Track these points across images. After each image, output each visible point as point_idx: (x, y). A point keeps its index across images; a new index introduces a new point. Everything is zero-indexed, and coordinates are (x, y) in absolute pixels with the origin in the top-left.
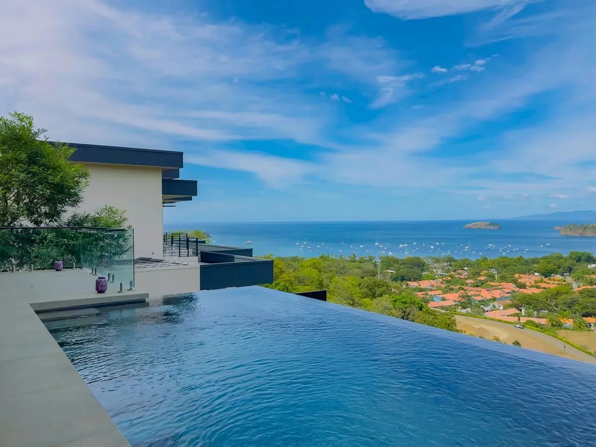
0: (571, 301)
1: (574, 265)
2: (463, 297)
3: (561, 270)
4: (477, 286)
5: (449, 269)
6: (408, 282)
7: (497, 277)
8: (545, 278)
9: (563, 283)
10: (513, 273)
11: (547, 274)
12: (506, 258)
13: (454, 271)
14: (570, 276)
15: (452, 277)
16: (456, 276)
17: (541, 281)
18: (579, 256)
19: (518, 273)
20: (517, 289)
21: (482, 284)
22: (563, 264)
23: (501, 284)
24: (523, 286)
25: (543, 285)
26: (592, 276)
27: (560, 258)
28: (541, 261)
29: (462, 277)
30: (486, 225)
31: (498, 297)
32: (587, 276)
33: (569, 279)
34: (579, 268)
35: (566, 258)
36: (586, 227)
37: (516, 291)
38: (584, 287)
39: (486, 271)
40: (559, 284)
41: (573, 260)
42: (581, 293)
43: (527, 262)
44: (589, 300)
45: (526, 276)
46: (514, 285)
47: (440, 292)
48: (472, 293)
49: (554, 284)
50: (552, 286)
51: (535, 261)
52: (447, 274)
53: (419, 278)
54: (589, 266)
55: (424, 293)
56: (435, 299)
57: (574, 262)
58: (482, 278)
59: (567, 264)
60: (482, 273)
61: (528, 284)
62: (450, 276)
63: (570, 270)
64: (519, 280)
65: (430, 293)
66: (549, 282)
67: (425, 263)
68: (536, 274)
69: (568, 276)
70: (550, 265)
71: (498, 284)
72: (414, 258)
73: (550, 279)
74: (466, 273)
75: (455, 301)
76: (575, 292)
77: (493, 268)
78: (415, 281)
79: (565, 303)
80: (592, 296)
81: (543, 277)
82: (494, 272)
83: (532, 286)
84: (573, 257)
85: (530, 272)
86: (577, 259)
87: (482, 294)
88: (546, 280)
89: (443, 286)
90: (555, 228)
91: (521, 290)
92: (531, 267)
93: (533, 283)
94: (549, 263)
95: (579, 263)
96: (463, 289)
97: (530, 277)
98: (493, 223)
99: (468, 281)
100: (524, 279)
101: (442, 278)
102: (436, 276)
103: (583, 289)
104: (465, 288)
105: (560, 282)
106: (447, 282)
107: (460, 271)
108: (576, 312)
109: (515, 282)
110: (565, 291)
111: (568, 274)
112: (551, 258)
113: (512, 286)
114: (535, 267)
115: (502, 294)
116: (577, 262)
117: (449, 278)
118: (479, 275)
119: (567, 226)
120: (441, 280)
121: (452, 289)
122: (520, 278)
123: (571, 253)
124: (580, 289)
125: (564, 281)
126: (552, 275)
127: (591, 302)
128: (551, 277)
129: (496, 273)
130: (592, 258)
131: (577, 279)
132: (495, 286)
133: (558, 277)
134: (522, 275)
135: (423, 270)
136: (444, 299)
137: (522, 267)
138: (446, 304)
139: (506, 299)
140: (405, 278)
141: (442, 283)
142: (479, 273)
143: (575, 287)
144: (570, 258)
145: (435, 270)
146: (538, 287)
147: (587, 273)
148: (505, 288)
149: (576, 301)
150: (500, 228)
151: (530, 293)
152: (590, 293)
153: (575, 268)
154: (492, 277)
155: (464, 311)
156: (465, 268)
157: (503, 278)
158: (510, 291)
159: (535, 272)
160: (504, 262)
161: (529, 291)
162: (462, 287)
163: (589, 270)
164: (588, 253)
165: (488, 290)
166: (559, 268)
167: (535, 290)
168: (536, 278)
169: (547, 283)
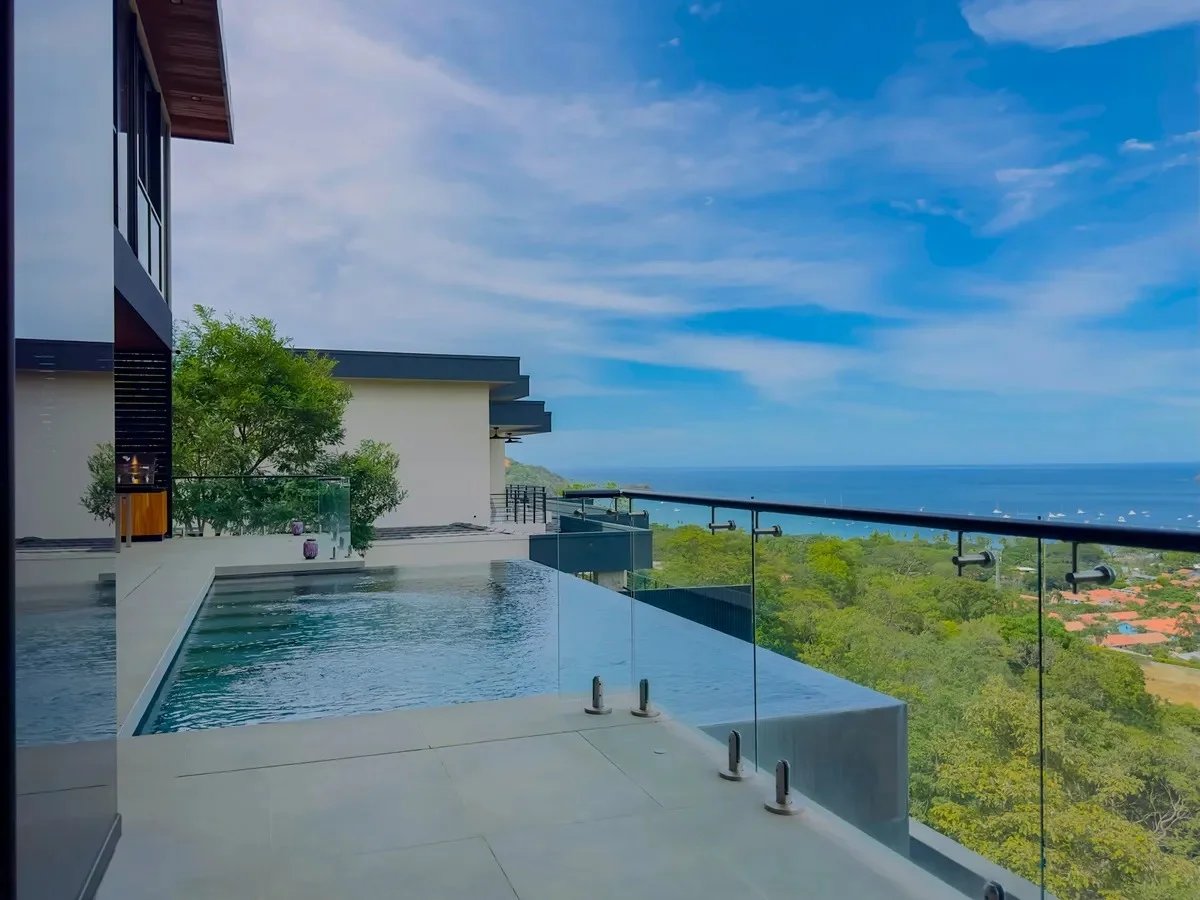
2: (1187, 627)
5: (1157, 567)
6: (1062, 592)
13: (1171, 572)
15: (1164, 583)
16: (1173, 582)
29: (1187, 583)
47: (1134, 615)
55: (1097, 615)
56: (1121, 629)
62: (1158, 582)
65: (1111, 616)
67: (1102, 553)
74: (1197, 576)
75: (1168, 636)
89: (1142, 602)
96: (1187, 610)
101: (1141, 585)
102: (1128, 582)
104: (1194, 607)
106: (1154, 593)
107: (1183, 571)
117: (1159, 587)
120: (1138, 589)
121: (1164, 610)
136: (1142, 630)
138: (1145, 639)
140: (1056, 583)
141: (1139, 596)
145: (1125, 569)
155: (1186, 656)
156: (1196, 567)
162: (1186, 604)
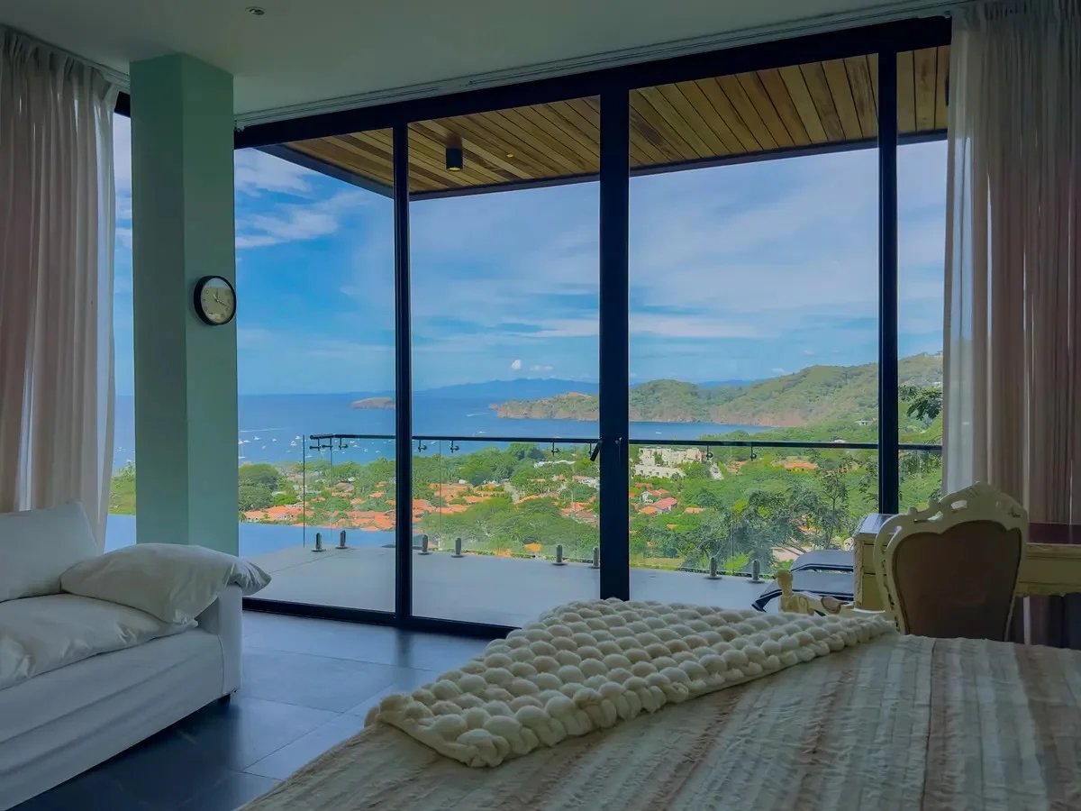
0: (508, 520)
1: (515, 464)
3: (495, 474)
4: (370, 509)
5: (321, 482)
6: (244, 513)
8: (474, 486)
9: (501, 493)
10: (428, 483)
11: (476, 482)
13: (331, 485)
14: (509, 481)
15: (327, 495)
16: (333, 494)
17: (469, 493)
18: (522, 449)
19: (435, 481)
20: (431, 509)
21: (377, 504)
22: (499, 463)
24: (441, 503)
25: (470, 499)
26: (539, 480)
27: (497, 454)
28: (469, 461)
29: (344, 495)
30: (385, 403)
32: (532, 480)
33: (508, 487)
34: (522, 469)
37: (430, 511)
38: (528, 498)
39: (385, 482)
40: (493, 496)
41: (513, 456)
42: (523, 506)
43: (448, 464)
44: (533, 517)
45: (447, 486)
46: (428, 503)
48: (360, 521)
49: (486, 495)
50: (481, 500)
51: (460, 461)
52: (318, 492)
53: (266, 504)
54: (536, 465)
58: (378, 494)
59: (504, 463)
60: (378, 486)
61: (449, 499)
62: (322, 495)
63: (510, 473)
64: (436, 494)
66: (479, 493)
67: (277, 474)
68: (462, 481)
69: (506, 481)
70: (481, 467)
72: (256, 466)
73: (482, 489)
74: (351, 488)
76: (515, 507)
78: (257, 509)
79: (501, 525)
80: (537, 511)
81: (471, 487)
83: (454, 502)
84: (515, 451)
85: (454, 479)
86: (519, 454)
87: (377, 521)
88: (475, 490)
89: (310, 514)
91: (439, 509)
92: (454, 471)
93: (456, 497)
94: (480, 462)
95: (522, 460)
96: (345, 517)
97: (452, 487)
99: (353, 502)
100: (443, 491)
101: (309, 499)
102: (299, 498)
103: (526, 501)
104: (349, 513)
105: (495, 493)
106: (318, 505)
107: (341, 484)
108: (516, 537)
109: (429, 497)
110: (500, 505)
111: (507, 479)
112: (483, 454)
113: (425, 505)
114: (460, 470)
116: (519, 460)
117: (322, 499)
118: (374, 489)
119: (507, 404)
120: (307, 503)
121: (325, 519)
122: (437, 489)
124: (523, 500)
125: (502, 490)
126: (485, 482)
127: (537, 520)
128: (483, 486)
130: (539, 452)
131: (519, 485)
133: (493, 484)
134: (440, 486)
135: (273, 488)
137: (441, 472)
141: (307, 509)
142: (373, 485)
143: (516, 500)
144: (511, 453)
146: (463, 503)
147: (533, 476)
149: (516, 520)
151: (450, 513)
152: (534, 506)
153: (516, 468)
156: (350, 480)
158: (422, 512)
159: (460, 478)
161: (449, 510)
163: (535, 472)
165: (387, 514)
166: (494, 470)
167: (459, 509)
168: (461, 489)
169: (477, 495)
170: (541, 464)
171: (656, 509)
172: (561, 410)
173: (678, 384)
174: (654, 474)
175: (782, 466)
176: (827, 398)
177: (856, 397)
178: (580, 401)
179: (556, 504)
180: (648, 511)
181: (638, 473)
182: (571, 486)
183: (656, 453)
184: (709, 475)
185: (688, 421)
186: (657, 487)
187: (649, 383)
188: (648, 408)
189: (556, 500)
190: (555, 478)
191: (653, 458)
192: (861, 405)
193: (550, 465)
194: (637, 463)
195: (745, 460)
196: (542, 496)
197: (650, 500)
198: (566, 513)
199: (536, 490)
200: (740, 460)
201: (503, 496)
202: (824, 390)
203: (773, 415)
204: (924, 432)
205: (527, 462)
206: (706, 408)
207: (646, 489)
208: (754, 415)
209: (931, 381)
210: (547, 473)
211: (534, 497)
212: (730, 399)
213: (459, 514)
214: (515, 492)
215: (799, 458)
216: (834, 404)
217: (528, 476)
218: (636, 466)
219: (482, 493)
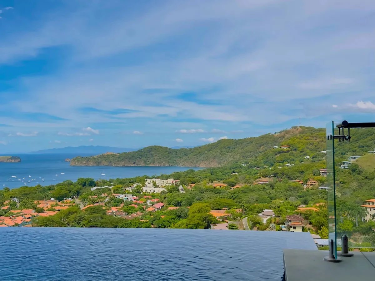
0: (79, 218)
1: (81, 189)
3: (71, 194)
4: (1, 215)
7: (18, 205)
8: (59, 201)
9: (74, 204)
10: (33, 200)
11: (60, 198)
12: (27, 187)
14: (78, 198)
17: (57, 205)
18: (85, 181)
19: (38, 200)
20: (36, 214)
21: (5, 213)
22: (72, 189)
23: (23, 210)
24: (41, 211)
25: (57, 208)
26: (94, 197)
27: (71, 184)
28: (56, 188)
30: (9, 159)
31: (19, 222)
32: (91, 197)
33: (77, 201)
34: (85, 191)
35: (75, 183)
36: (89, 159)
37: (35, 215)
38: (89, 206)
39: (9, 201)
40: (70, 206)
41: (80, 185)
42: (86, 210)
43: (44, 190)
44: (92, 215)
45: (44, 201)
46: (34, 211)
49: (66, 206)
50: (65, 208)
51: (51, 188)
54: (92, 189)
57: (81, 186)
58: (5, 208)
59: (75, 189)
60: (5, 203)
61: (45, 209)
63: (78, 193)
64: (38, 206)
66: (62, 204)
68: (52, 199)
69: (76, 198)
70: (63, 191)
71: (19, 211)
73: (63, 203)
76: (82, 211)
77: (14, 197)
79: (75, 221)
80: (94, 213)
81: (58, 201)
82: (16, 201)
83: (49, 210)
84: (81, 182)
85: (47, 198)
86: (83, 184)
87: (5, 222)
88: (60, 203)
90: (66, 160)
91: (40, 214)
92: (47, 194)
93: (49, 207)
94: (62, 189)
95: (84, 187)
97: (47, 202)
98: (14, 157)
100: (42, 205)
103: (88, 207)
105: (71, 204)
109: (34, 208)
110: (74, 211)
111: (77, 197)
112: (64, 184)
113: (32, 212)
114: (51, 193)
115: (23, 220)
116: (83, 187)
118: (3, 205)
119: (75, 158)
122: (39, 204)
123: (79, 179)
124: (86, 207)
125: (74, 203)
126: (65, 199)
127: (94, 217)
128: (64, 201)
129: (18, 202)
130: (94, 182)
131: (84, 199)
132: (17, 213)
133: (70, 200)
134: (40, 202)
137: (41, 194)
139: (27, 224)
142: (2, 203)
143: (82, 207)
144: (78, 183)
146: (54, 210)
147: (91, 195)
148: (26, 214)
149: (83, 218)
150: (20, 161)
151: (47, 216)
152: (92, 210)
153: (82, 191)
154: (14, 206)
157: (24, 206)
158: (31, 216)
159: (51, 197)
160: (25, 191)
161: (46, 215)
163: (92, 192)
164: (91, 179)
165: (11, 218)
166: (70, 192)
167: (52, 213)
168: (52, 203)
169: (61, 206)
170: (95, 188)
171: (154, 209)
172: (103, 161)
173: (161, 147)
174: (152, 192)
175: (212, 186)
176: (229, 154)
177: (241, 153)
178: (113, 157)
179: (104, 208)
180: (151, 209)
181: (144, 191)
182: (111, 199)
183: (153, 181)
184: (178, 190)
185: (167, 165)
186: (154, 197)
187: (148, 147)
188: (147, 159)
189: (103, 206)
190: (103, 195)
191: (152, 183)
192: (243, 157)
193: (99, 189)
194: (144, 186)
195: (195, 183)
196: (95, 205)
197: (151, 204)
198: (109, 212)
199: (92, 202)
200: (193, 183)
201: (75, 206)
202: (228, 150)
203: (205, 162)
204: (271, 168)
205: (88, 188)
206: (175, 159)
207: (148, 199)
208: (197, 162)
209: (273, 146)
210: (98, 193)
211: (92, 205)
212: (186, 155)
213: (52, 216)
214: (81, 203)
215: (219, 182)
216: (232, 156)
217: (88, 195)
218: (144, 188)
219: (64, 204)
